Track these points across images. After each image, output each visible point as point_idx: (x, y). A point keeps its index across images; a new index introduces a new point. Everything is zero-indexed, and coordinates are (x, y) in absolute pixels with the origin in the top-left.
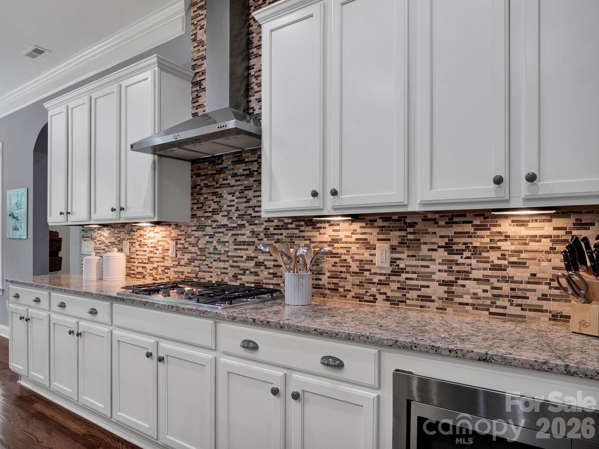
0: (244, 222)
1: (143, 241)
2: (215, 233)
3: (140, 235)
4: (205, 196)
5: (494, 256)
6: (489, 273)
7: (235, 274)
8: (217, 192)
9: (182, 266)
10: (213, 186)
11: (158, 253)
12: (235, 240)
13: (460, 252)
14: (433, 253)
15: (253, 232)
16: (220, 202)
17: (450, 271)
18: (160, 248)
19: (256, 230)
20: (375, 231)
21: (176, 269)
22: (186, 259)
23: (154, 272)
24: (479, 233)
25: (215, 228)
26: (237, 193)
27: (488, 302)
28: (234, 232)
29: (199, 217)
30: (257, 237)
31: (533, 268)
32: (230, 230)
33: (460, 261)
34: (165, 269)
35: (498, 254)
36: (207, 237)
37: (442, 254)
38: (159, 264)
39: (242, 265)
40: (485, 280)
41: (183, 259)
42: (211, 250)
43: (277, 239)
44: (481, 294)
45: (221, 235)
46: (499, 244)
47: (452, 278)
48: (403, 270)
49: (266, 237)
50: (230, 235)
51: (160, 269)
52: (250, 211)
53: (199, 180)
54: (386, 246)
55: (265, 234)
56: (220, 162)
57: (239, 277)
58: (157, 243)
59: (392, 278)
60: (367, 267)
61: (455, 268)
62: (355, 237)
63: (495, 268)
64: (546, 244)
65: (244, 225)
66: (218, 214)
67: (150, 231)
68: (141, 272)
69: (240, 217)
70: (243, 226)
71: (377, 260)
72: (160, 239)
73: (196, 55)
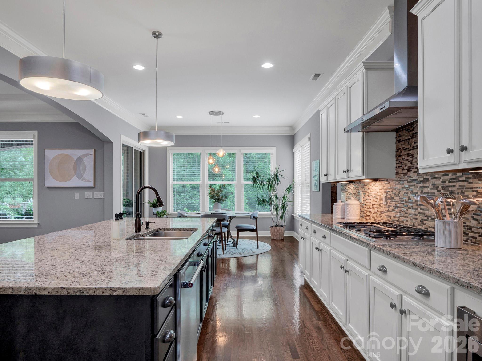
0: (428, 177)
1: (370, 192)
2: (409, 186)
3: (368, 188)
4: (403, 157)
7: (422, 219)
8: (411, 153)
9: (390, 211)
10: (408, 148)
11: (377, 202)
12: (422, 191)
15: (434, 185)
16: (412, 161)
18: (378, 197)
19: (436, 183)
21: (387, 214)
22: (392, 206)
23: (375, 215)
25: (409, 182)
28: (421, 185)
29: (400, 173)
30: (437, 189)
32: (419, 183)
34: (381, 213)
36: (405, 189)
38: (378, 209)
39: (426, 212)
41: (390, 206)
42: (407, 199)
43: (451, 191)
45: (413, 187)
49: (443, 189)
50: (419, 187)
51: (378, 213)
53: (400, 144)
55: (442, 187)
56: (412, 129)
57: (424, 222)
58: (377, 194)
65: (428, 179)
66: (411, 171)
67: (373, 185)
68: (368, 215)
72: (379, 191)
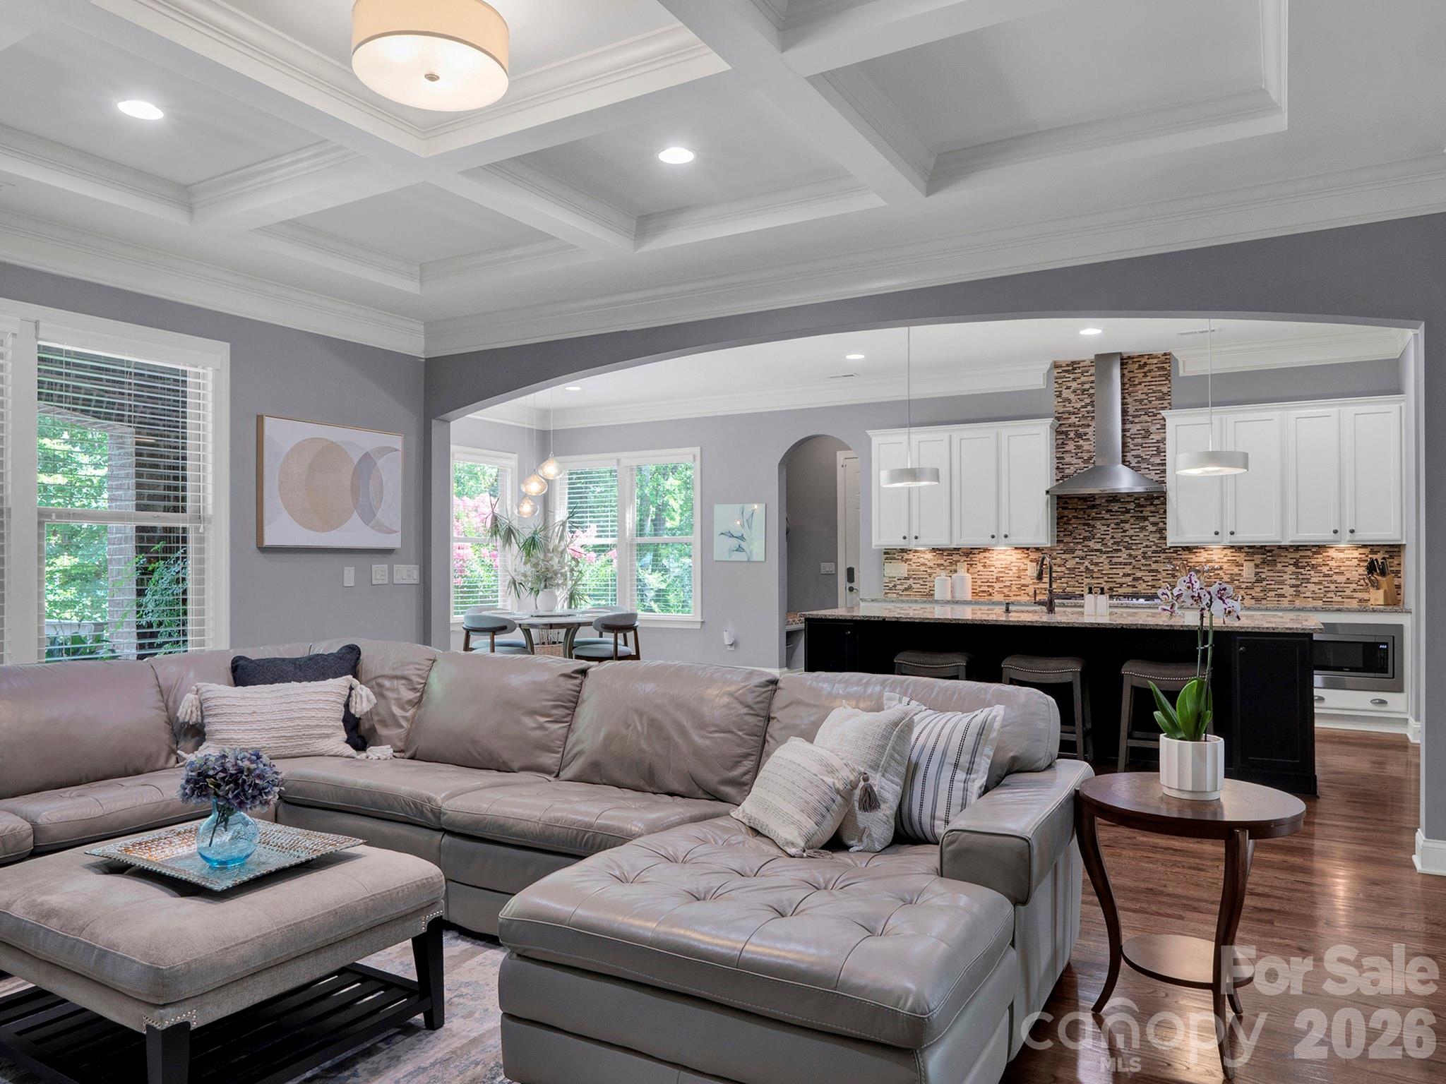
0: (1122, 548)
1: (989, 562)
2: (1086, 555)
3: (987, 557)
4: (1075, 526)
5: (1325, 569)
6: (1323, 579)
8: (1089, 523)
10: (1084, 518)
11: (1011, 573)
12: (1111, 561)
13: (1303, 567)
14: (1286, 569)
16: (1092, 531)
17: (1297, 579)
18: (1014, 568)
20: (1243, 555)
21: (1036, 587)
23: (1006, 590)
24: (1315, 556)
25: (1086, 552)
26: (1112, 525)
27: (1322, 595)
28: (1109, 555)
29: (1067, 542)
31: (1348, 575)
32: (1104, 553)
33: (1304, 572)
34: (1021, 587)
35: (1328, 568)
36: (1077, 559)
37: (1292, 568)
38: (1013, 582)
39: (1118, 580)
40: (1320, 583)
42: (1082, 568)
44: (1317, 591)
45: (1094, 557)
46: (1328, 562)
47: (1299, 583)
48: (1264, 579)
50: (1104, 557)
51: (1014, 588)
52: (1127, 539)
53: (1066, 512)
54: (1252, 564)
58: (1010, 564)
59: (1256, 584)
60: (1236, 578)
61: (1301, 577)
62: (1226, 558)
63: (1325, 576)
64: (1355, 562)
66: (1090, 540)
69: (1115, 543)
70: (1120, 550)
71: (1244, 573)
72: (1016, 560)
73: (1061, 410)
